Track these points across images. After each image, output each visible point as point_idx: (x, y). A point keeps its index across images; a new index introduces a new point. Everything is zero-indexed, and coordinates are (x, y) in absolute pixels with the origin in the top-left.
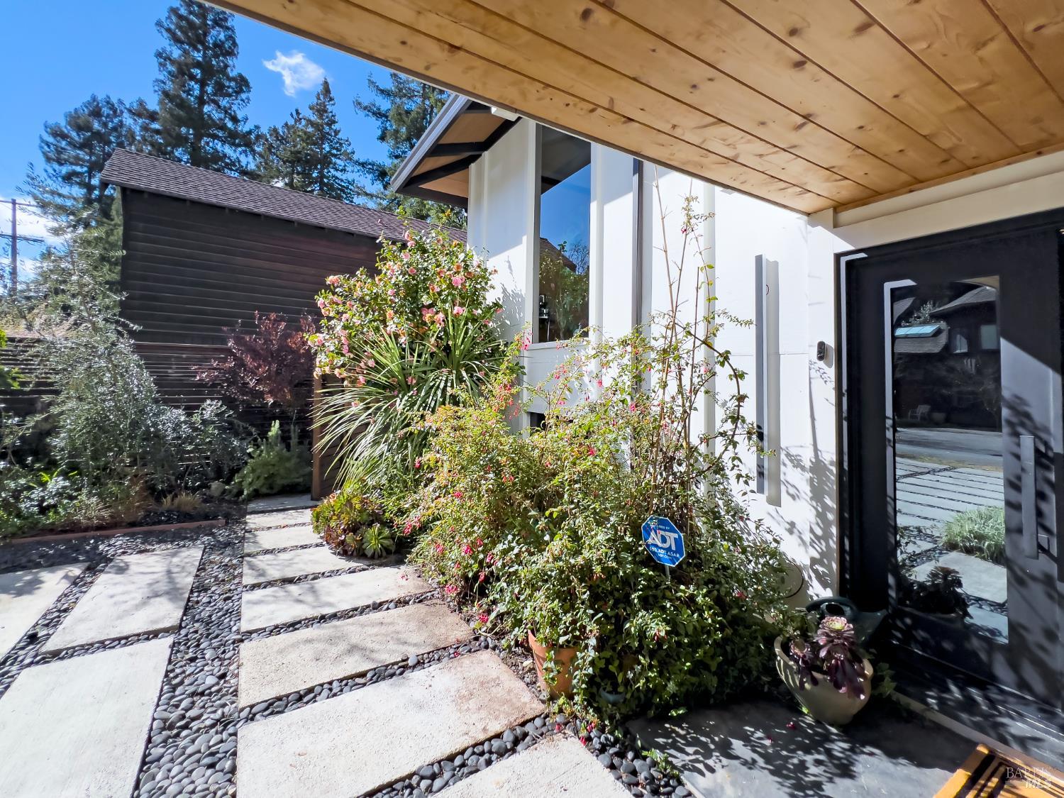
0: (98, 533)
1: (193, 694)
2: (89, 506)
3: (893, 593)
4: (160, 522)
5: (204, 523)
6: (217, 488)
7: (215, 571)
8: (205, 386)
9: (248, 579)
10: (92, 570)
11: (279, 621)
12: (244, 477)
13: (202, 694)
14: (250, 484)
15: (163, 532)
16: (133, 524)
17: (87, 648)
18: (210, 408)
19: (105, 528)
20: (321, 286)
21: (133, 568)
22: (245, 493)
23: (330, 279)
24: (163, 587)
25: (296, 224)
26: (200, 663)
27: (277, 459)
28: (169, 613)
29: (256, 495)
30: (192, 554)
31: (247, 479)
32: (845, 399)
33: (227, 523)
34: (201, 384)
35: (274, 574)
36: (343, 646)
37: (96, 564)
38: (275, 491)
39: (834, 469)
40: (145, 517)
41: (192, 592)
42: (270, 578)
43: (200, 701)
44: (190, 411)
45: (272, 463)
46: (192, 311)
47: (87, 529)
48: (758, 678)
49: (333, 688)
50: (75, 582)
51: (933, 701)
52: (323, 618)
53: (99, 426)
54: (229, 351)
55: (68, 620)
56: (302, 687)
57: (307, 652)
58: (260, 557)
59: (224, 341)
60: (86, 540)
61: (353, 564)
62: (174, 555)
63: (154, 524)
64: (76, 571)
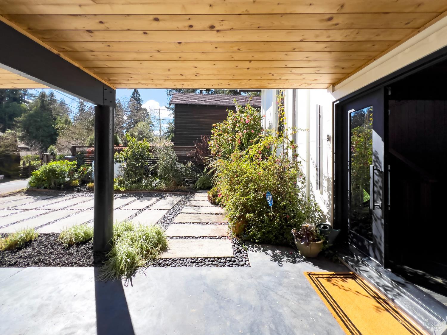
0: (164, 192)
1: (167, 219)
2: (163, 186)
3: (349, 226)
4: (176, 192)
5: (185, 193)
6: (191, 186)
7: (182, 202)
8: (190, 158)
9: (187, 205)
10: (161, 199)
11: (188, 212)
12: (197, 184)
13: (169, 219)
14: (199, 185)
15: (176, 194)
16: (171, 191)
17: (155, 209)
18: (190, 164)
19: (166, 191)
20: (212, 127)
21: (167, 199)
22: (197, 187)
23: (213, 125)
24: (171, 203)
25: (217, 106)
26: (171, 215)
27: (206, 179)
28: (170, 207)
29: (200, 189)
30: (179, 198)
31: (198, 184)
32: (335, 155)
33: (190, 194)
34: (188, 157)
35: (193, 204)
36: (198, 218)
37: (162, 197)
38: (206, 188)
39: (331, 180)
40: (174, 190)
41: (176, 205)
42: (192, 205)
43: (168, 220)
44: (184, 164)
45: (204, 180)
46: (190, 137)
47: (163, 191)
48: (289, 240)
49: (190, 223)
50: (157, 200)
51: (344, 258)
52: (198, 213)
53: (165, 167)
54: (195, 148)
55: (154, 205)
56: (185, 222)
57: (190, 217)
58: (193, 201)
59: (194, 145)
60: (162, 193)
61: (213, 206)
62: (176, 198)
63: (175, 192)
64: (158, 198)
